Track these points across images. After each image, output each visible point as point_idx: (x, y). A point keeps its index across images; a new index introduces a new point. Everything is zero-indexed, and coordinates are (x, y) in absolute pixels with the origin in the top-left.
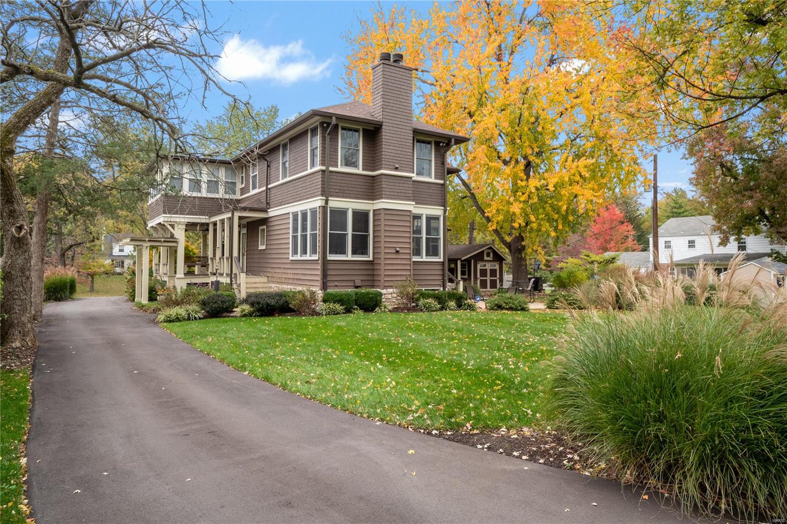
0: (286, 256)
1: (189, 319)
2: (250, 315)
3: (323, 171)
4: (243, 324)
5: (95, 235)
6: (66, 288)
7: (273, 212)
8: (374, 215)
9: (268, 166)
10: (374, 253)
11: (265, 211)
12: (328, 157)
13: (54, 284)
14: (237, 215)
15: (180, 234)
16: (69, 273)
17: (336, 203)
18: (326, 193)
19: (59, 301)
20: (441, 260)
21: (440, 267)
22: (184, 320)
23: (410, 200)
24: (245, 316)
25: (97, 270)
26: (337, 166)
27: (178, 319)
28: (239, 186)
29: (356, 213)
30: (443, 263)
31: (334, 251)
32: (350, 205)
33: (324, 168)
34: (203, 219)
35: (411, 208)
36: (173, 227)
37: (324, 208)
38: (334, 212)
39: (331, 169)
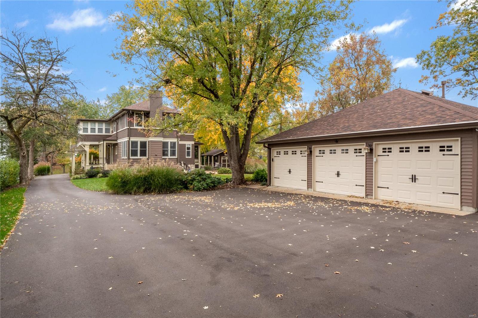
0: (120, 157)
1: (81, 178)
2: (102, 177)
3: (128, 129)
4: (100, 179)
5: (60, 148)
6: (46, 171)
7: (119, 141)
8: (148, 143)
9: (117, 124)
10: (148, 156)
11: (116, 140)
12: (130, 124)
13: (41, 169)
14: (105, 142)
15: (87, 149)
16: (48, 164)
17: (133, 139)
18: (129, 136)
19: (43, 175)
20: (177, 157)
21: (176, 160)
22: (79, 179)
23: (161, 137)
24: (100, 177)
25: (66, 163)
26: (134, 127)
27: (77, 179)
28: (111, 130)
29: (141, 142)
30: (177, 159)
31: (132, 155)
32: (139, 140)
33: (128, 127)
34: (97, 143)
35: (162, 140)
36: (84, 146)
37: (129, 141)
38: (133, 142)
39: (131, 128)
